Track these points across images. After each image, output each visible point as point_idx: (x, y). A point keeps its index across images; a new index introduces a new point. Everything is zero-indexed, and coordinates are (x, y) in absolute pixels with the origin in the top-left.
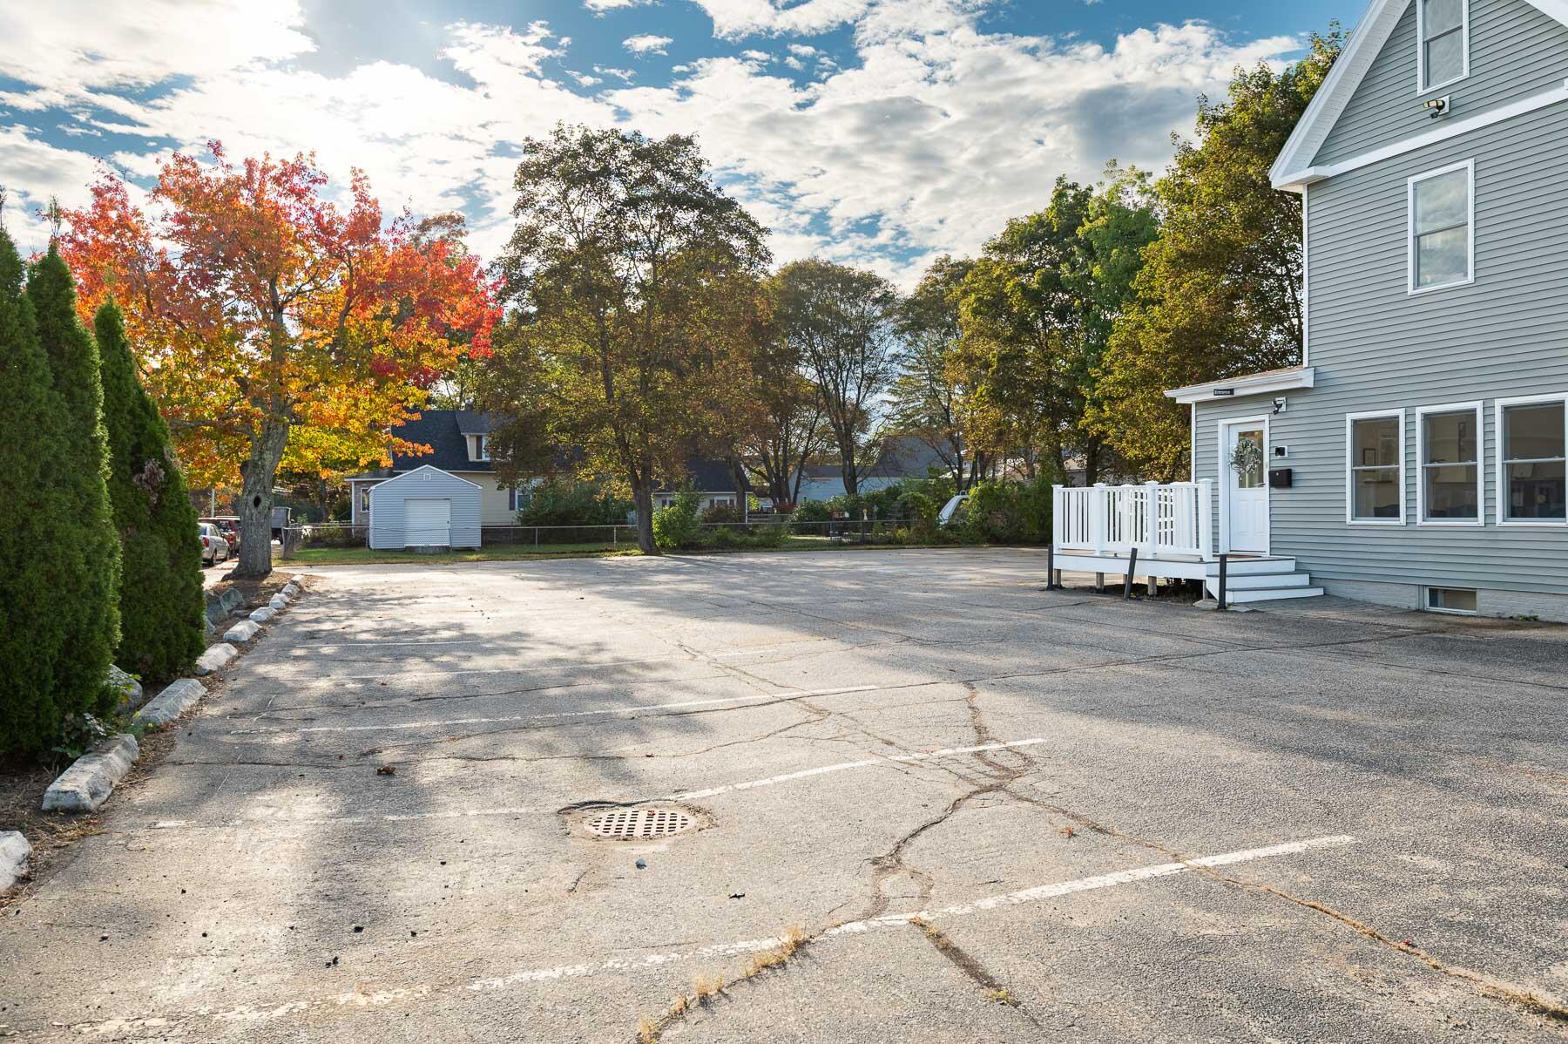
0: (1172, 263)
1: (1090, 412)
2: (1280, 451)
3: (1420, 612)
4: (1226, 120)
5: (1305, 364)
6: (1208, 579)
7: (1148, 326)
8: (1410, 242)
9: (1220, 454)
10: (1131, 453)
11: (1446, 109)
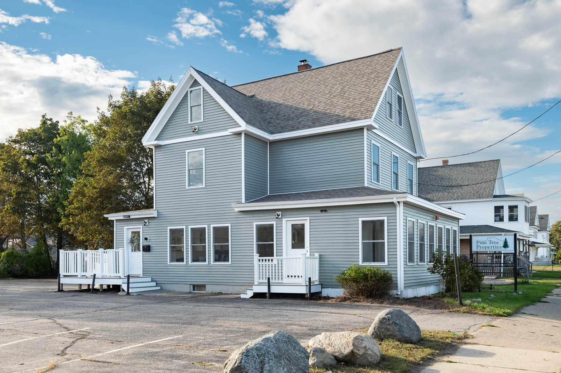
0: (98, 161)
1: (64, 220)
2: (146, 239)
3: (190, 293)
4: (120, 107)
5: (154, 208)
6: (123, 284)
7: (88, 185)
8: (187, 171)
9: (125, 239)
10: (81, 238)
11: (197, 130)
